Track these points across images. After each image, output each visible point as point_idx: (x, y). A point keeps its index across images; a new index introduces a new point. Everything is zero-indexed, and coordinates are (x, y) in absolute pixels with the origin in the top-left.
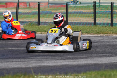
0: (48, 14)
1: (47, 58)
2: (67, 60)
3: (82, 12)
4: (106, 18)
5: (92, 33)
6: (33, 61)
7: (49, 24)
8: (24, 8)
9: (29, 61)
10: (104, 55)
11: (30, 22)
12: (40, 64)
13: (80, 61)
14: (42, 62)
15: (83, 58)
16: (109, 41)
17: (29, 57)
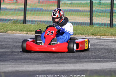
0: (37, 11)
1: (28, 62)
2: (51, 65)
3: (79, 10)
4: (105, 17)
5: (86, 34)
6: (10, 65)
7: (36, 23)
8: (9, 3)
9: (6, 64)
10: (96, 61)
11: (14, 20)
12: (17, 69)
13: (67, 66)
14: (21, 66)
15: (70, 63)
16: (105, 44)
17: (7, 60)
